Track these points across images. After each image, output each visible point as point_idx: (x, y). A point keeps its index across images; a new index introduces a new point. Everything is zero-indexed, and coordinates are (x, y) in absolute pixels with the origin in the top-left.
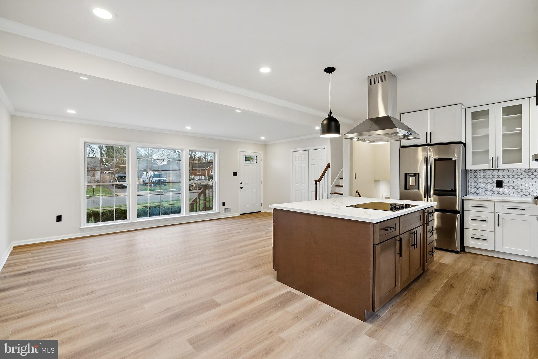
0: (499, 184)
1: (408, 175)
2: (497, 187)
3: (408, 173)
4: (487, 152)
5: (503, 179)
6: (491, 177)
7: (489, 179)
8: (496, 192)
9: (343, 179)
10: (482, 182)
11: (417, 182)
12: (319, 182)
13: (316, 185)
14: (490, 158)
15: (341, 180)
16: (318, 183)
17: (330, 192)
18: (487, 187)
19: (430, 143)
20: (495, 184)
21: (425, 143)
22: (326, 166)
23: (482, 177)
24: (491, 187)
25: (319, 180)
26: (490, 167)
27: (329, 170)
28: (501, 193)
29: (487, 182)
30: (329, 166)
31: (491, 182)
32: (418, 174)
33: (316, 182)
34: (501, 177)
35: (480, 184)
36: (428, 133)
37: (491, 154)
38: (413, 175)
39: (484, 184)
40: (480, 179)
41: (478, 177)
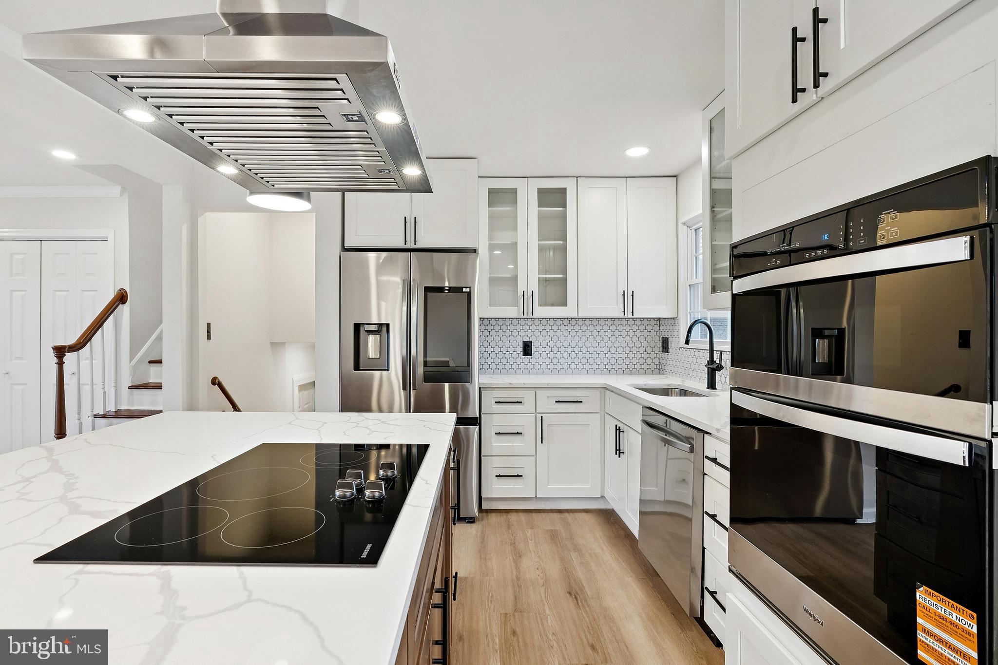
0: (527, 349)
1: (362, 329)
2: (523, 355)
3: (363, 324)
4: (514, 279)
5: (533, 339)
6: (515, 333)
7: (511, 339)
8: (522, 366)
9: (160, 362)
10: (500, 344)
11: (385, 348)
12: (78, 350)
13: (60, 364)
14: (520, 294)
15: (154, 368)
16: (69, 357)
17: (126, 382)
18: (508, 355)
19: (413, 246)
20: (521, 350)
21: (401, 245)
22: (110, 296)
23: (501, 333)
24: (515, 355)
25: (76, 347)
26: (519, 313)
27: (124, 310)
28: (530, 366)
29: (508, 344)
30: (122, 298)
31: (515, 344)
32: (388, 325)
33: (60, 352)
34: (530, 333)
35: (497, 350)
36: (408, 220)
37: (521, 287)
38: (373, 328)
39: (504, 350)
40: (497, 339)
41: (493, 333)
